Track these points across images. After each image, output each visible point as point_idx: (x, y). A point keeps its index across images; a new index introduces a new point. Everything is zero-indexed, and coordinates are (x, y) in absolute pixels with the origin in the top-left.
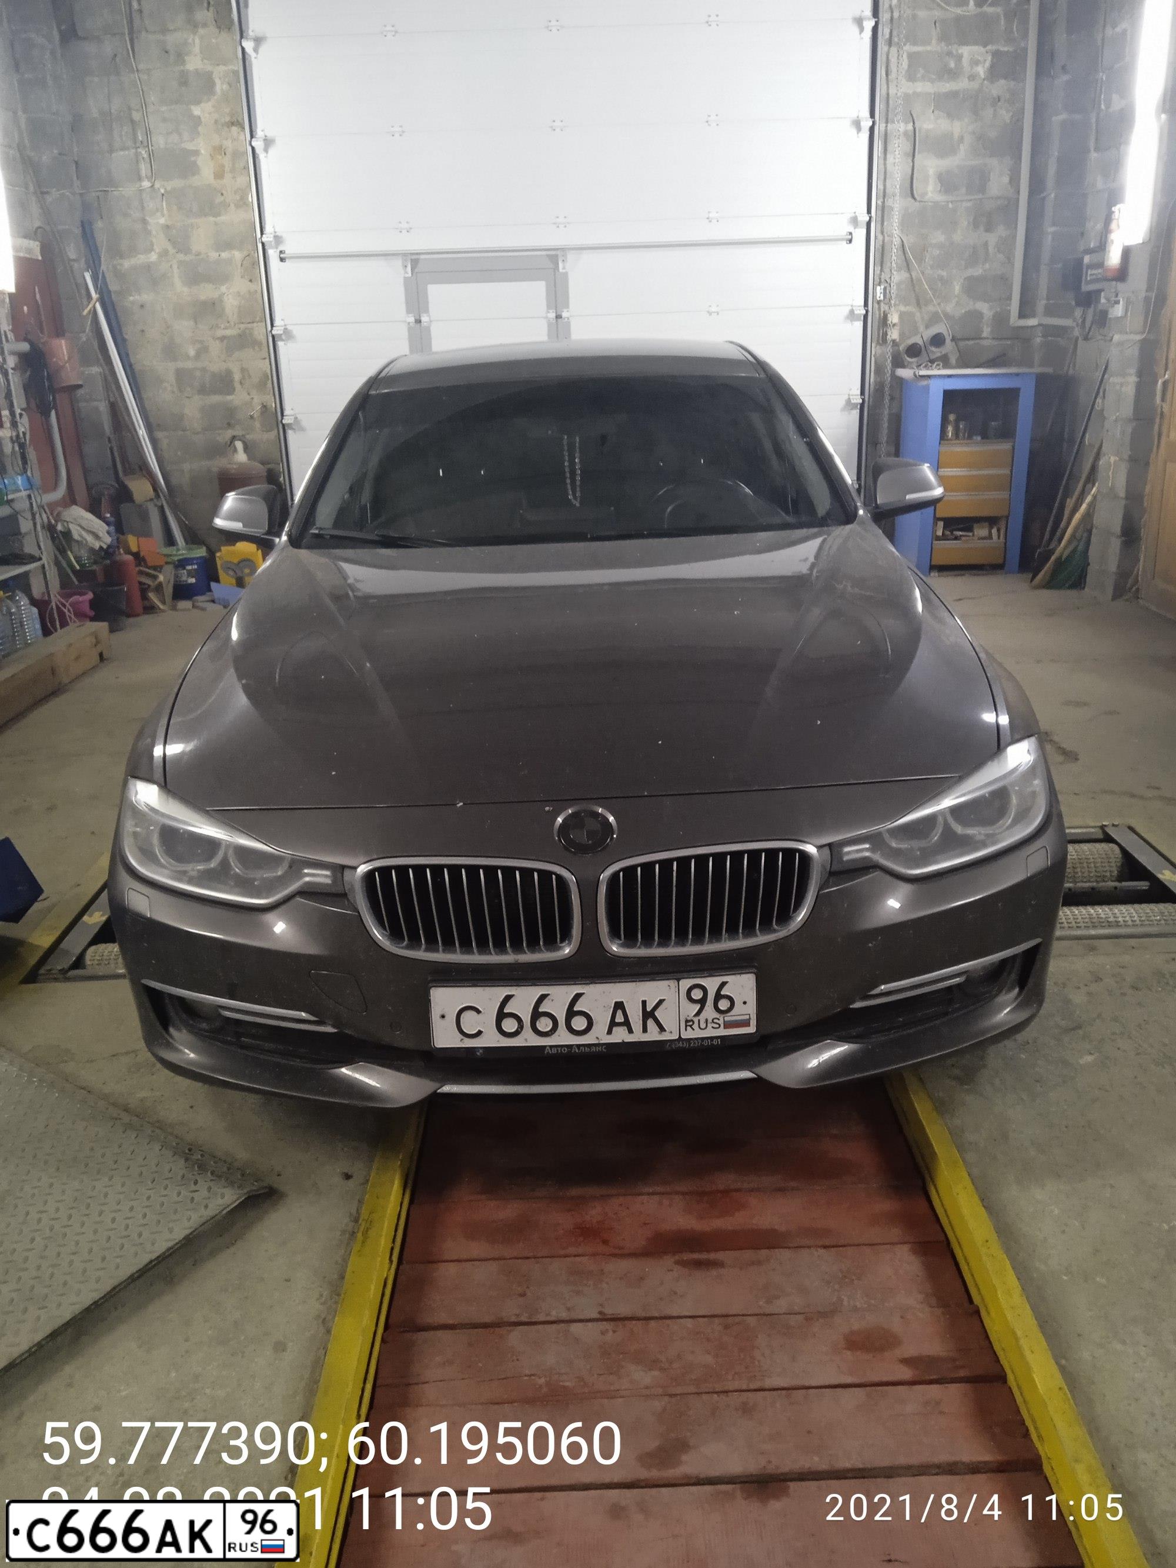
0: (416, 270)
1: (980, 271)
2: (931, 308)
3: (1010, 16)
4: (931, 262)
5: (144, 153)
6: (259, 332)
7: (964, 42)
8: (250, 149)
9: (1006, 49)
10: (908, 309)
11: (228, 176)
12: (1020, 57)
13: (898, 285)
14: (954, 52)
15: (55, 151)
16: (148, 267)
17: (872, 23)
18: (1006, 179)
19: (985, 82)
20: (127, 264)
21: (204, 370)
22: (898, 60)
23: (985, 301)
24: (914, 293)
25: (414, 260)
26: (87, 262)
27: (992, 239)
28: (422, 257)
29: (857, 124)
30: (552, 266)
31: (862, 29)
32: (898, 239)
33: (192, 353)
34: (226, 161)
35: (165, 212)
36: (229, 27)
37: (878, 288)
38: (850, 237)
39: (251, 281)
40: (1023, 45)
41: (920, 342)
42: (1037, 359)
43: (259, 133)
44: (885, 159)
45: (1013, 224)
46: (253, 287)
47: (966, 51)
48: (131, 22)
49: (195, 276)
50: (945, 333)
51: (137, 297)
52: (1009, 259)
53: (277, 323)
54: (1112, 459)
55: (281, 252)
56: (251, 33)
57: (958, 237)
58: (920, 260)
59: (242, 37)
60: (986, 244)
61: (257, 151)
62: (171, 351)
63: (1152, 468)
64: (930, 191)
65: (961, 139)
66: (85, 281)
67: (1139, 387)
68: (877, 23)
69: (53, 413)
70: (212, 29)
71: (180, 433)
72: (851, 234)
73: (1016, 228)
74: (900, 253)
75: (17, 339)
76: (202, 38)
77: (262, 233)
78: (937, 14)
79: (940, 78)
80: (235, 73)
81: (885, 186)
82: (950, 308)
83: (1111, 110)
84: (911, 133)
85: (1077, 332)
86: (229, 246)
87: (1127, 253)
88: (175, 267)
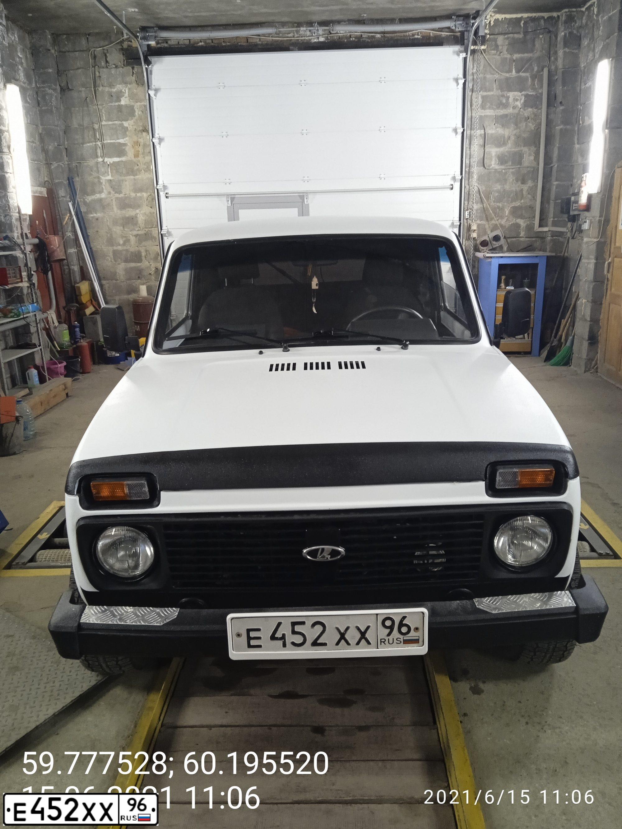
0: (233, 203)
1: (519, 204)
2: (493, 222)
3: (533, 77)
4: (494, 199)
5: (99, 143)
6: (155, 232)
7: (510, 90)
8: (152, 143)
9: (531, 93)
10: (483, 222)
11: (141, 156)
12: (538, 98)
13: (477, 210)
14: (505, 95)
15: (56, 144)
16: (101, 200)
17: (463, 81)
18: (532, 158)
19: (521, 110)
20: (89, 199)
21: (127, 250)
22: (477, 99)
23: (521, 219)
24: (485, 214)
25: (232, 198)
26: (70, 198)
27: (525, 188)
28: (236, 196)
29: (455, 130)
30: (301, 201)
31: (458, 84)
32: (476, 188)
33: (121, 242)
34: (140, 149)
35: (110, 173)
36: (143, 84)
37: (467, 212)
38: (452, 187)
39: (151, 207)
40: (540, 91)
41: (488, 239)
42: (548, 248)
43: (156, 135)
44: (470, 148)
45: (535, 179)
46: (153, 210)
47: (511, 95)
48: (95, 82)
49: (124, 204)
50: (501, 235)
51: (95, 215)
52: (534, 197)
53: (164, 228)
54: (584, 301)
55: (166, 193)
56: (153, 87)
57: (507, 187)
58: (488, 198)
59: (149, 89)
60: (522, 190)
61: (155, 144)
62: (111, 241)
63: (603, 305)
64: (494, 164)
65: (509, 138)
66: (69, 207)
67: (596, 264)
68: (465, 81)
69: (50, 273)
70: (134, 85)
71: (114, 281)
72: (452, 185)
73: (537, 182)
74: (478, 195)
75: (33, 237)
76: (129, 89)
77: (157, 184)
78: (497, 76)
79: (498, 108)
80: (145, 106)
81: (470, 161)
82: (503, 222)
83: (585, 124)
84: (483, 136)
85: (569, 235)
86: (141, 190)
87: (590, 197)
88: (114, 200)
